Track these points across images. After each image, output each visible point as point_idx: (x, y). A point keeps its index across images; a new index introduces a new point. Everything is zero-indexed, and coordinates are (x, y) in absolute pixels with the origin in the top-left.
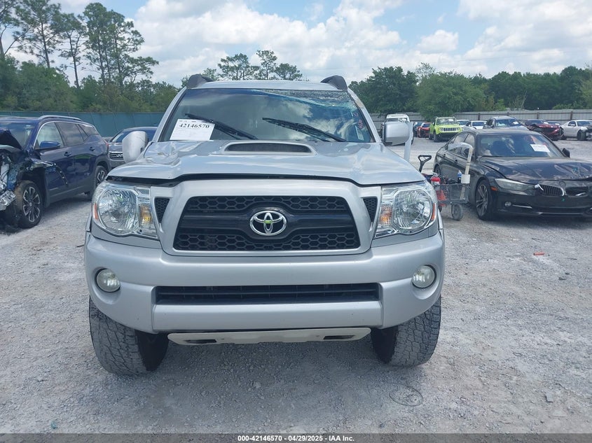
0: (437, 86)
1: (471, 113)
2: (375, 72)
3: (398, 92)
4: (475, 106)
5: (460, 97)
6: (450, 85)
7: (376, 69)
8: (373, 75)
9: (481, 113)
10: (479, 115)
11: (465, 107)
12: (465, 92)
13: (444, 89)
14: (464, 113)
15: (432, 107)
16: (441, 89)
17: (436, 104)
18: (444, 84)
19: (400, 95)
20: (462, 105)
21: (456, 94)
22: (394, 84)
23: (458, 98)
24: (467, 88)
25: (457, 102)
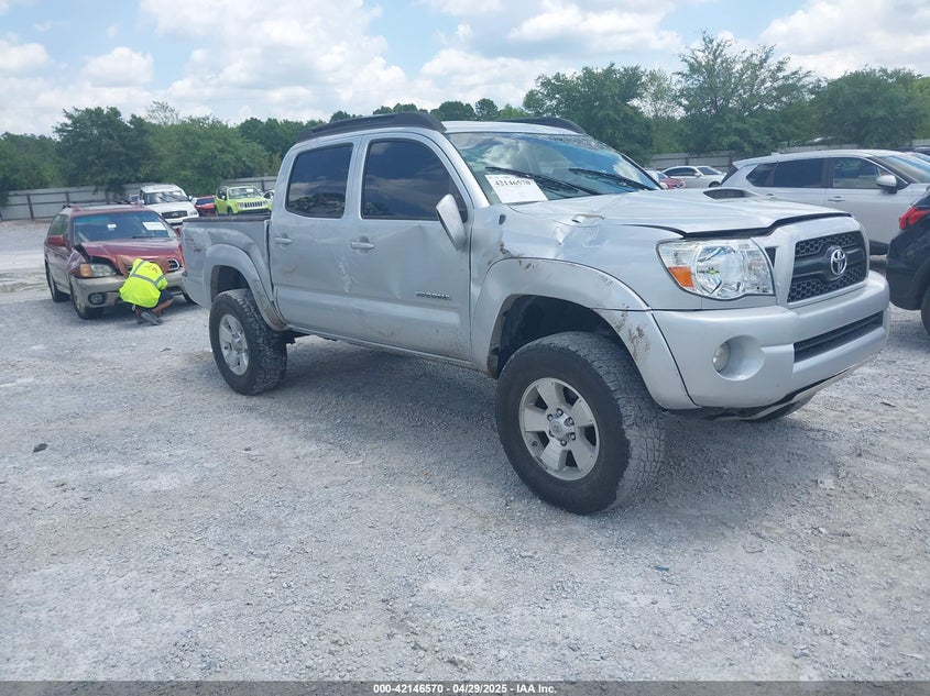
0: (189, 139)
1: (249, 179)
2: (70, 116)
3: (121, 149)
4: (254, 169)
5: (230, 156)
6: (210, 138)
7: (70, 110)
8: (69, 122)
9: (265, 178)
10: (262, 182)
11: (240, 170)
12: (236, 148)
13: (202, 143)
14: (238, 180)
15: (187, 173)
16: (198, 144)
17: (193, 168)
18: (199, 136)
19: (126, 154)
20: (234, 167)
21: (222, 151)
22: (111, 137)
23: (228, 157)
24: (238, 142)
25: (226, 165)
